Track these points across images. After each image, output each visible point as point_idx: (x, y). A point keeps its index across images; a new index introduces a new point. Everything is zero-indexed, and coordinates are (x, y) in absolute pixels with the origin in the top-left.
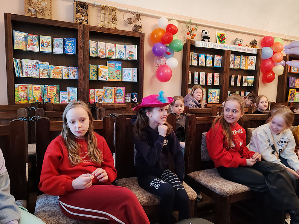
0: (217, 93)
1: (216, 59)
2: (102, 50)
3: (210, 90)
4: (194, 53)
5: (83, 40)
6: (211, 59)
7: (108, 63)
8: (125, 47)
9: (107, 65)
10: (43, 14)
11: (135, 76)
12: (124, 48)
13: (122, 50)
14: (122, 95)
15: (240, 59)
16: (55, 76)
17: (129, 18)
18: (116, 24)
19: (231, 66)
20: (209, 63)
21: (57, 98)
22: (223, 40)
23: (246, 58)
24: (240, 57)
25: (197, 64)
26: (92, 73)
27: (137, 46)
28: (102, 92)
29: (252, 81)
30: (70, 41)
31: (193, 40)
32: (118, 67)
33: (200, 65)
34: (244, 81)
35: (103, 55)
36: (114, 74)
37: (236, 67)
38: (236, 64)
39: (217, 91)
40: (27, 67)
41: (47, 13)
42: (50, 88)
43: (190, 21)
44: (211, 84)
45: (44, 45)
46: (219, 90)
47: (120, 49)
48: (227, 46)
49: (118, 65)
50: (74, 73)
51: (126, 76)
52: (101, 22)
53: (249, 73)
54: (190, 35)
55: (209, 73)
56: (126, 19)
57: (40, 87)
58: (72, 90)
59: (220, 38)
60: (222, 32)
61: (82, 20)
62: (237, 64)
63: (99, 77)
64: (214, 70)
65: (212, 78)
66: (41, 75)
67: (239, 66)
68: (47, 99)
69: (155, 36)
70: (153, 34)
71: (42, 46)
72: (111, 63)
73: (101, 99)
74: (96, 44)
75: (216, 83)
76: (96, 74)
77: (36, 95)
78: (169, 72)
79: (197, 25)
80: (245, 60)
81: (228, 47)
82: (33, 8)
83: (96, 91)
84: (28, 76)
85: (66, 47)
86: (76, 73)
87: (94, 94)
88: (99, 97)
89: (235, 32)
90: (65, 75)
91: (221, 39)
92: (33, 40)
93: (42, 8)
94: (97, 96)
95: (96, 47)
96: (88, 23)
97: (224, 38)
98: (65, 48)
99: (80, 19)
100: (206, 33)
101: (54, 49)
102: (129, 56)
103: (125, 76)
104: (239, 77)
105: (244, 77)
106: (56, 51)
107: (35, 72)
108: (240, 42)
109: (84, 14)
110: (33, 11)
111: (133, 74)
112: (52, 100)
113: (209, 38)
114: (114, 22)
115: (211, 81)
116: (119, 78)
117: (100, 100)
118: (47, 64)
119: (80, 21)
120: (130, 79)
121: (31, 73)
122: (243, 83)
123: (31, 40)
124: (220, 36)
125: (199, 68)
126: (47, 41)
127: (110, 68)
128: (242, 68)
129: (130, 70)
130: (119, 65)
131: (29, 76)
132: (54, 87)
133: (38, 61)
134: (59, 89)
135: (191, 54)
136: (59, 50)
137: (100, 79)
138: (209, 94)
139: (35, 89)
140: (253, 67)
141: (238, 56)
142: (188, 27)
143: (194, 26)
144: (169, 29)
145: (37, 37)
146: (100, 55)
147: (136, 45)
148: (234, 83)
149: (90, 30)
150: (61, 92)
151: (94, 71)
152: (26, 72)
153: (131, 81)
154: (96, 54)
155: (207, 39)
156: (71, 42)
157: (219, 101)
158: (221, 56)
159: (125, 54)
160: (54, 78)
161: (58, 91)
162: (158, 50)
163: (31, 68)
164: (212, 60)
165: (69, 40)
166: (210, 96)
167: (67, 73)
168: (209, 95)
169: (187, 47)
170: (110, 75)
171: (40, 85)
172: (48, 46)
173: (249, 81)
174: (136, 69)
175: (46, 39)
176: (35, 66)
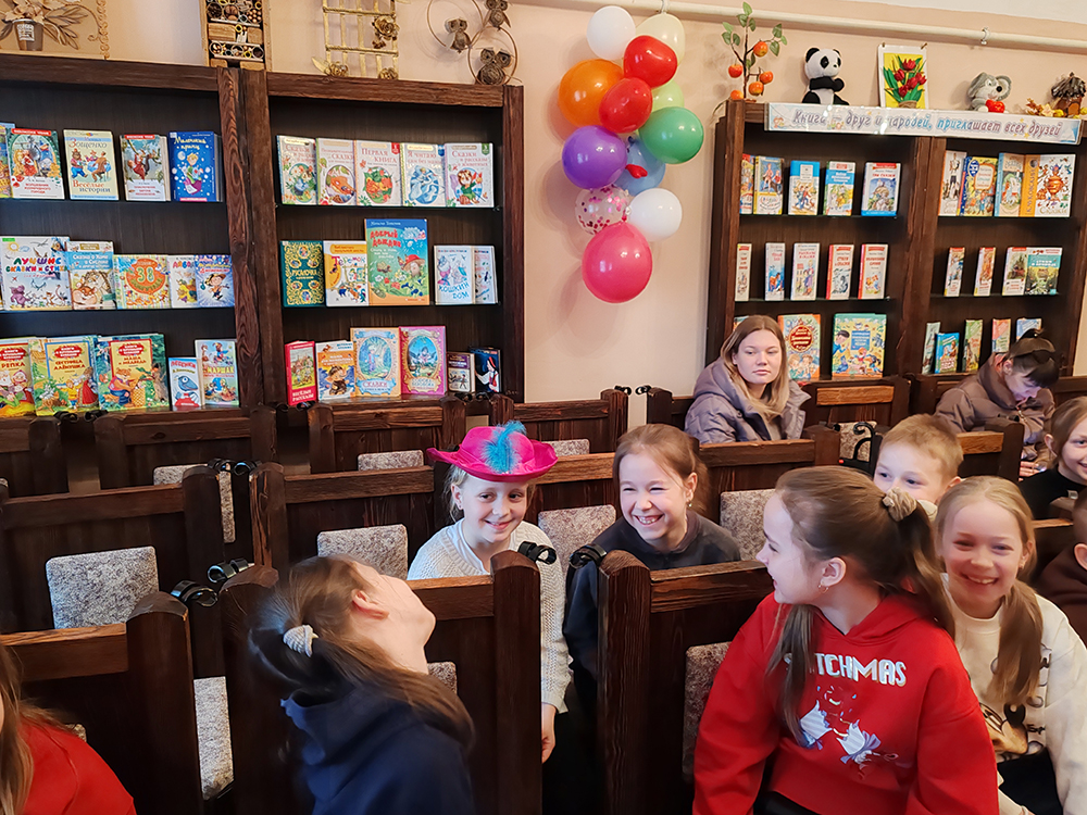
0: (873, 334)
1: (872, 181)
2: (336, 174)
3: (843, 322)
4: (764, 158)
5: (243, 137)
6: (848, 183)
7: (366, 230)
8: (442, 153)
9: (364, 239)
10: (69, 39)
11: (486, 278)
12: (439, 158)
13: (427, 167)
14: (432, 361)
15: (992, 169)
16: (139, 299)
17: (453, 24)
18: (396, 54)
19: (949, 208)
20: (839, 202)
21: (155, 385)
22: (910, 88)
23: (1029, 164)
24: (994, 161)
25: (778, 211)
26: (294, 278)
27: (491, 145)
28: (344, 354)
29: (1053, 268)
30: (191, 144)
31: (760, 100)
32: (411, 242)
33: (792, 212)
34: (1008, 269)
35: (342, 195)
36: (398, 276)
37: (973, 211)
38: (971, 195)
39: (876, 324)
40: (19, 269)
41: (84, 30)
42: (123, 347)
43: (742, 11)
44: (845, 296)
45: (85, 170)
46: (884, 322)
47: (422, 165)
48: (928, 116)
49: (411, 236)
50: (216, 281)
51: (451, 280)
52: (327, 49)
53: (1038, 231)
54: (747, 79)
55: (836, 247)
56: (441, 29)
57: (80, 345)
58: (216, 353)
59: (895, 77)
60: (909, 51)
61: (237, 47)
62: (979, 197)
63: (328, 291)
64: (863, 229)
65: (850, 266)
66: (78, 297)
67: (987, 204)
68: (110, 396)
69: (577, 97)
70: (566, 88)
71: (74, 176)
72: (379, 229)
73: (343, 382)
74: (311, 152)
75: (872, 290)
76: (316, 278)
77: (65, 381)
78: (637, 255)
79: (779, 26)
80: (1021, 174)
81: (934, 122)
82: (25, 15)
83: (317, 351)
84: (23, 305)
85: (180, 173)
86: (224, 282)
87: (311, 364)
88: (332, 373)
89: (974, 42)
90: (183, 292)
91: (900, 85)
92: (35, 154)
93: (61, 13)
94: (324, 372)
95: (309, 164)
96: (264, 62)
97: (919, 75)
98: (176, 178)
99: (229, 47)
100: (825, 62)
101: (129, 185)
102: (461, 194)
103: (445, 280)
104: (986, 258)
105: (1013, 256)
106: (137, 191)
107: (51, 285)
108: (999, 89)
109: (244, 19)
110: (23, 28)
111: (480, 269)
112: (135, 397)
113: (837, 85)
114: (383, 45)
115: (848, 280)
116: (416, 291)
117: (341, 385)
118: (101, 250)
119: (229, 53)
120: (465, 295)
121: (38, 293)
122: (1006, 280)
123: (26, 152)
124: (898, 67)
125: (789, 227)
126: (93, 153)
127: (377, 251)
128: (1002, 212)
129: (464, 254)
130: (415, 234)
131: (28, 307)
132: (142, 343)
133: (64, 240)
134: (163, 349)
135: (747, 165)
136: (150, 189)
137: (334, 300)
138: (835, 337)
139: (58, 356)
140: (1059, 204)
141: (984, 159)
142: (736, 39)
143: (767, 35)
144: (637, 58)
145: (50, 138)
146: (328, 196)
147: (488, 142)
148: (958, 283)
149: (273, 93)
150: (171, 361)
151: (305, 266)
152: (15, 291)
153: (469, 300)
154: (313, 192)
155: (828, 88)
156: (195, 151)
157: (881, 367)
158: (899, 165)
159: (441, 184)
160: (135, 307)
161: (160, 355)
162: (585, 163)
163: (34, 269)
164: (852, 186)
165: (188, 141)
166: (839, 347)
167: (189, 284)
168: (836, 342)
169: (730, 136)
170: (380, 278)
171: (81, 338)
172: (99, 174)
173: (1036, 270)
174: (490, 249)
175: (89, 144)
176: (51, 261)
